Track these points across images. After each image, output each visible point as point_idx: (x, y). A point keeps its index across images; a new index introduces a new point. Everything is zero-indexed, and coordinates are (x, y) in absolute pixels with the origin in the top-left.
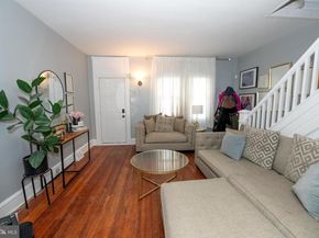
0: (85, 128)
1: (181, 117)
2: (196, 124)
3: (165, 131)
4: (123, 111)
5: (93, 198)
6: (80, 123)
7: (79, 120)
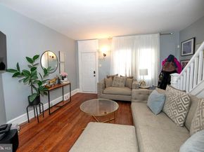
0: (68, 82)
1: (132, 78)
2: (143, 83)
3: (118, 86)
4: (94, 72)
5: (59, 123)
6: (65, 79)
7: (65, 77)
